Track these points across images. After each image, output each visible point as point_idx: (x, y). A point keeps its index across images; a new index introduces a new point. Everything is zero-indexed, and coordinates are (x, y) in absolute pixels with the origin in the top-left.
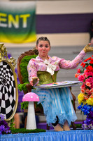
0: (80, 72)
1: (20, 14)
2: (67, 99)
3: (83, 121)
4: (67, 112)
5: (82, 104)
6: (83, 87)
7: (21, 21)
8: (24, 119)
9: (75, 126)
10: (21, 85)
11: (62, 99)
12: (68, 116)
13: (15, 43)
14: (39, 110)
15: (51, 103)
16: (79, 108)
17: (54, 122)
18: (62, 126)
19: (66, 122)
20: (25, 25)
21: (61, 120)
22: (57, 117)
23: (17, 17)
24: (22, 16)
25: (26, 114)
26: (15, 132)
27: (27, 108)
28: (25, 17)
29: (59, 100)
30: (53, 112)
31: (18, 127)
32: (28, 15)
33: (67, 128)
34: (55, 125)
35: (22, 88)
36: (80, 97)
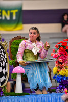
0: (55, 52)
1: (10, 10)
2: (45, 71)
3: (57, 87)
4: (45, 80)
5: (56, 75)
6: (57, 62)
7: (11, 15)
8: (14, 86)
9: (51, 91)
10: (11, 61)
11: (41, 72)
12: (46, 84)
13: (7, 30)
14: (25, 79)
15: (33, 74)
16: (54, 78)
17: (36, 88)
18: (41, 91)
19: (44, 88)
20: (14, 18)
21: (41, 87)
22: (37, 84)
23: (9, 12)
24: (12, 11)
25: (15, 82)
26: (7, 95)
27: (16, 78)
28: (14, 12)
29: (39, 72)
30: (35, 81)
31: (9, 92)
32: (17, 11)
33: (45, 92)
34: (36, 90)
35: (13, 63)
36: (55, 69)
